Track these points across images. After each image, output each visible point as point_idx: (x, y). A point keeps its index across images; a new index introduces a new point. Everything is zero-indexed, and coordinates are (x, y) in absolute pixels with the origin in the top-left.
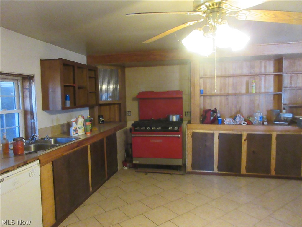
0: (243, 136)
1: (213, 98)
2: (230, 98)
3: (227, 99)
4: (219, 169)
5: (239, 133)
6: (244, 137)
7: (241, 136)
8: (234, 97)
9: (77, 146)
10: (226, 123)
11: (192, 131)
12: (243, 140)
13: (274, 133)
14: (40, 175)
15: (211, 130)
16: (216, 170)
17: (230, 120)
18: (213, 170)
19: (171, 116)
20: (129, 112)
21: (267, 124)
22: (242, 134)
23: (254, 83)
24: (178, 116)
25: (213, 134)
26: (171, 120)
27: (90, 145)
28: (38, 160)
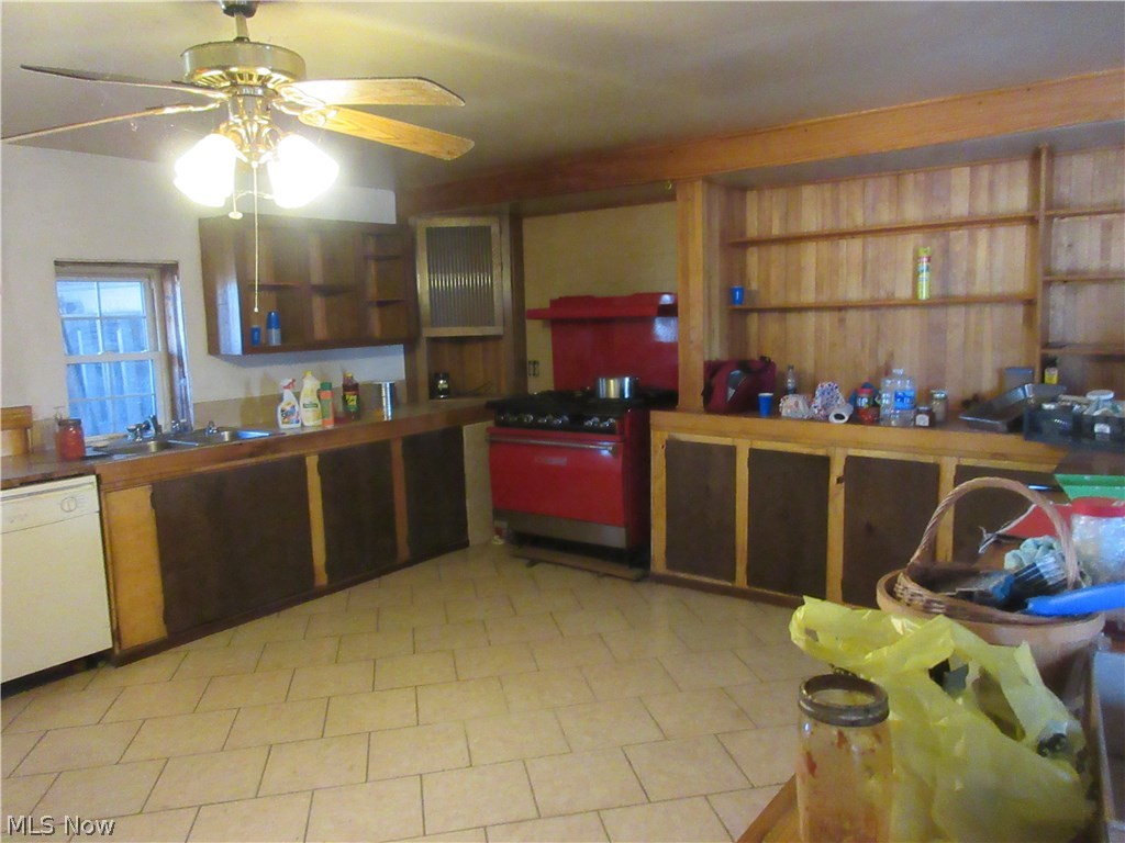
0: (832, 461)
1: (792, 318)
2: (852, 317)
3: (842, 320)
4: (753, 578)
5: (821, 452)
6: (837, 470)
7: (825, 462)
8: (867, 314)
9: (251, 455)
10: (784, 414)
11: (666, 436)
12: (833, 480)
13: (949, 458)
14: (98, 509)
15: (725, 435)
16: (741, 579)
17: (797, 405)
18: (732, 577)
19: (602, 382)
20: (535, 363)
21: (927, 424)
22: (829, 454)
23: (925, 260)
24: (627, 380)
25: (731, 452)
26: (602, 394)
27: (320, 455)
28: (94, 474)
